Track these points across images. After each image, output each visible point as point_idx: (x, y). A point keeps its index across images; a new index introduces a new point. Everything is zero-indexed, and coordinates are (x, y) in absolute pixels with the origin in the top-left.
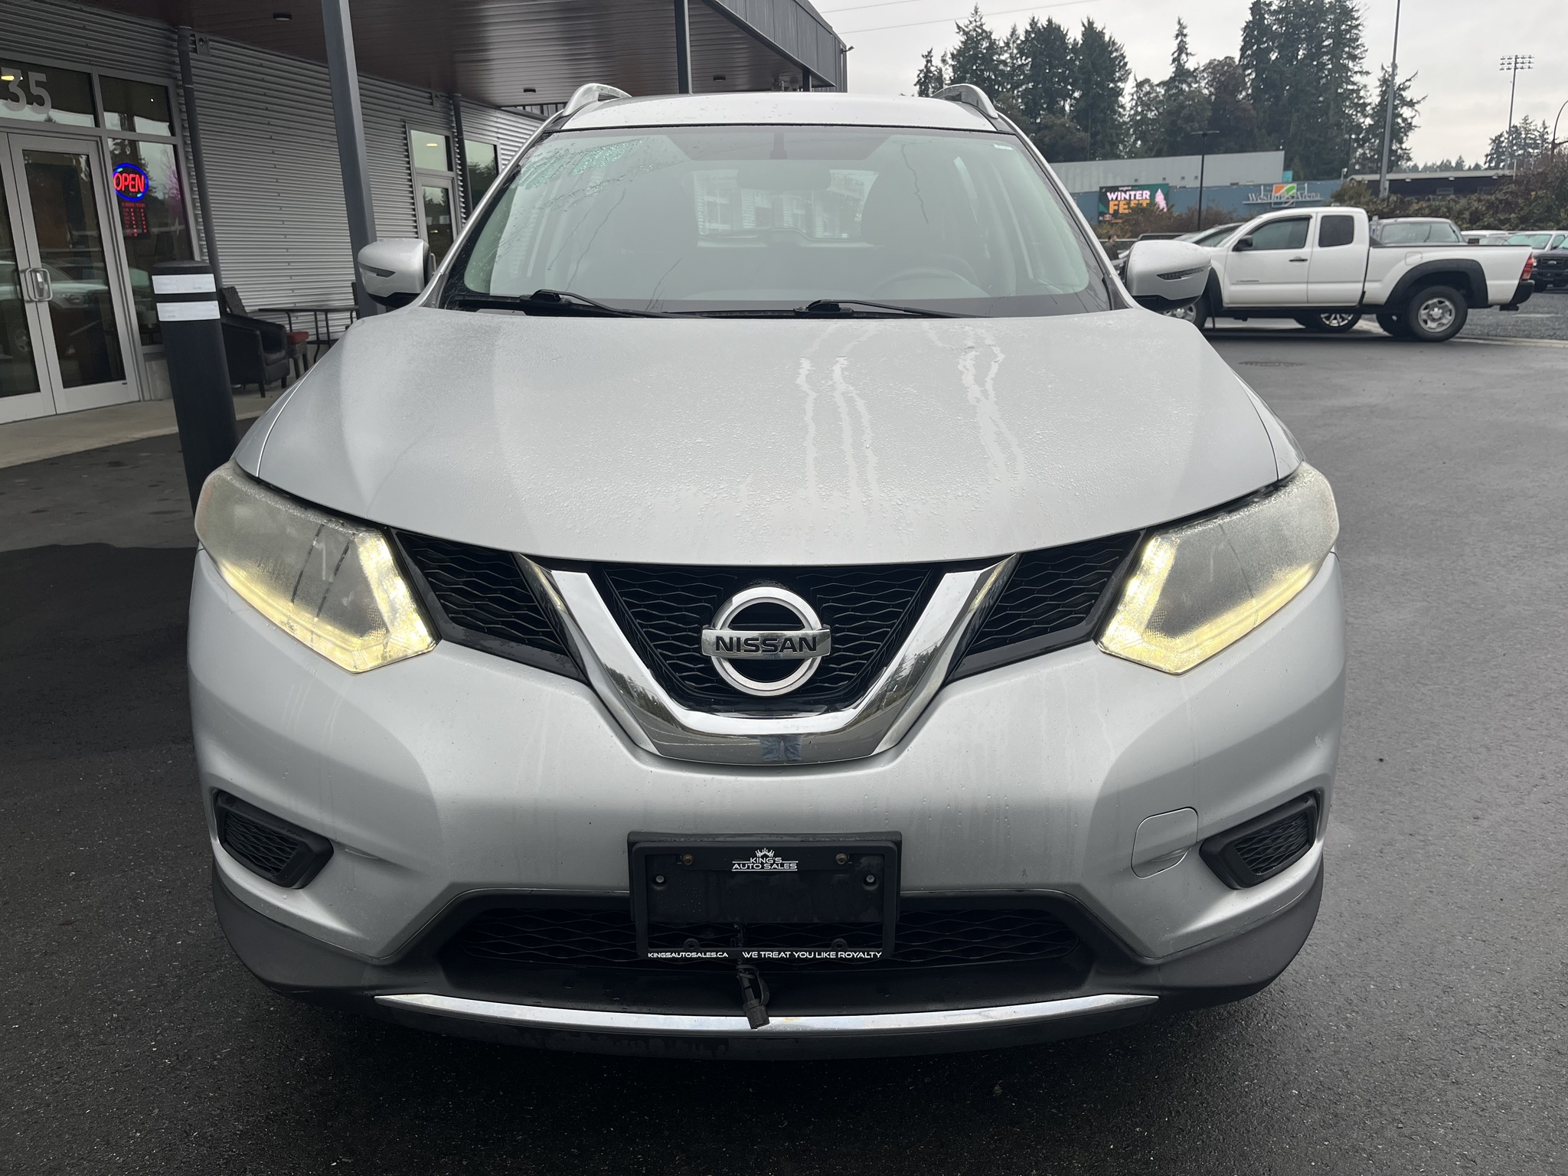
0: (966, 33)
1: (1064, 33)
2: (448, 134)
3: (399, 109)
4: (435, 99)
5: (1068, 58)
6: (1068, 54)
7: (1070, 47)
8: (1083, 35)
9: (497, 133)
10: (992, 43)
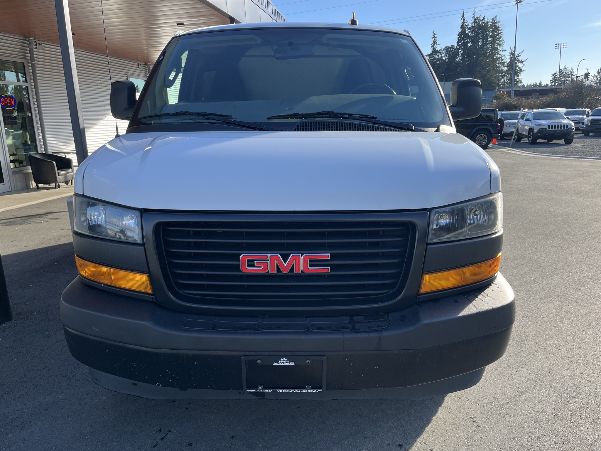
3: (125, 70)
4: (140, 66)
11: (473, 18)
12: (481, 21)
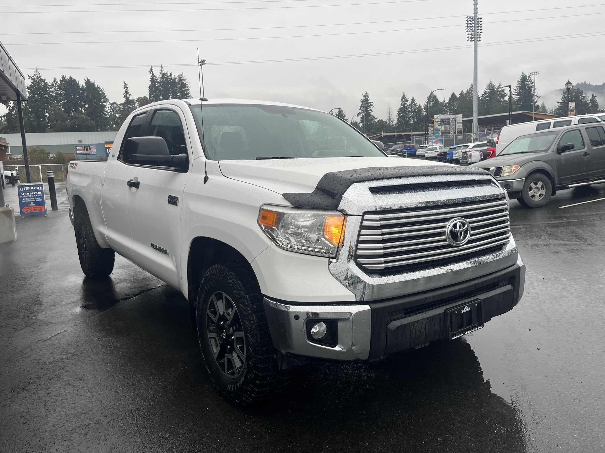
0: (32, 79)
1: (77, 82)
5: (81, 92)
6: (81, 91)
7: (81, 88)
8: (86, 84)
10: (46, 84)
11: (161, 74)
12: (168, 77)
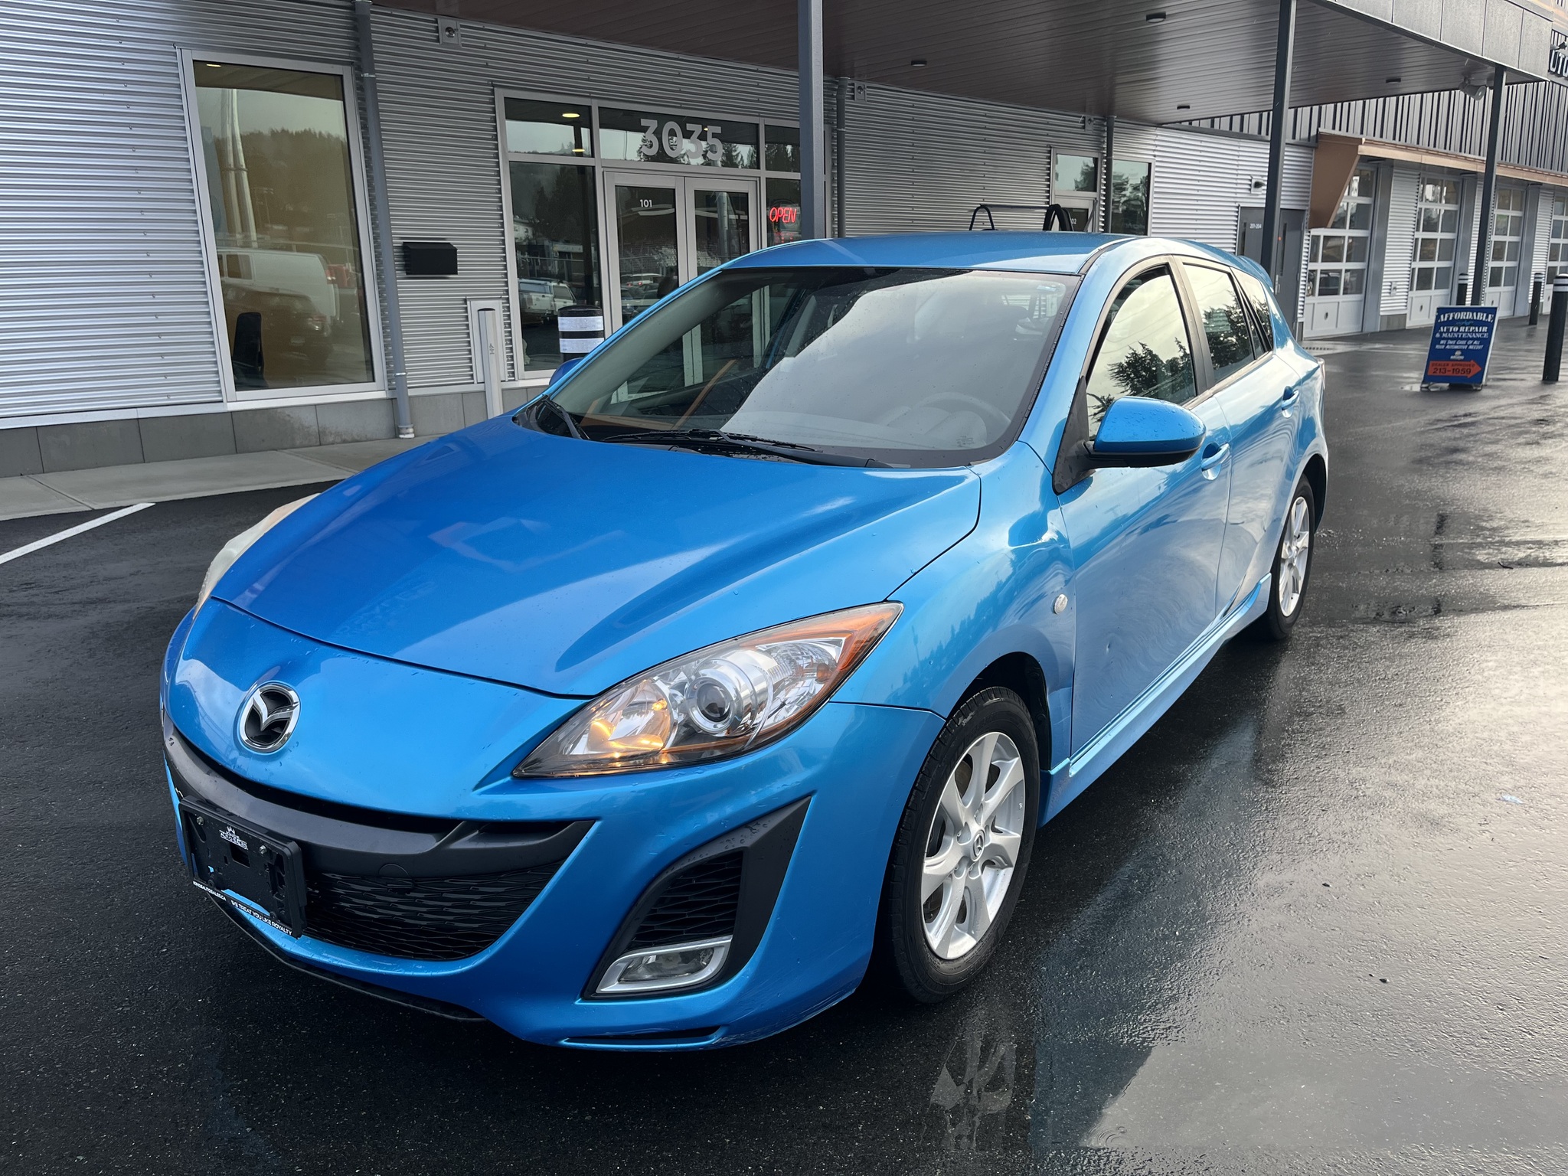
2: (1096, 155)
3: (1047, 135)
4: (1087, 124)
9: (1154, 150)
